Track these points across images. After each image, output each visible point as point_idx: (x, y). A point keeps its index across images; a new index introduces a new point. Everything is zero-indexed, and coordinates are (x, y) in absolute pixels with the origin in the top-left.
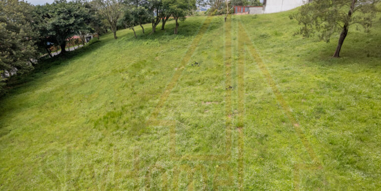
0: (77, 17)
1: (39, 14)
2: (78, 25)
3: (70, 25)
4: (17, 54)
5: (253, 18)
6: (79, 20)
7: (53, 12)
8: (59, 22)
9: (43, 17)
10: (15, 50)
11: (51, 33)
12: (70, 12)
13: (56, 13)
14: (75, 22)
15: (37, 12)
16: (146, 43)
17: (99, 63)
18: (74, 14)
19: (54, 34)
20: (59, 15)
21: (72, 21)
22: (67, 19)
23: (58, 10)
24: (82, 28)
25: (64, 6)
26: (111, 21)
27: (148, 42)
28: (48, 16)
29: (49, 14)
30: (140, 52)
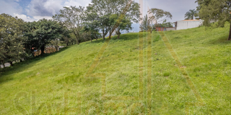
0: (53, 28)
1: (29, 27)
2: (54, 33)
3: (49, 33)
4: (10, 48)
5: (169, 32)
6: (54, 31)
7: (38, 26)
8: (41, 31)
9: (31, 29)
10: (9, 46)
11: (35, 38)
12: (49, 25)
13: (40, 26)
14: (51, 31)
15: (27, 26)
16: (99, 44)
17: (66, 56)
18: (52, 27)
19: (37, 39)
20: (42, 27)
21: (49, 31)
22: (47, 30)
23: (41, 24)
24: (56, 35)
25: (46, 22)
26: (76, 33)
27: (99, 43)
28: (35, 28)
29: (35, 27)
30: (94, 49)
